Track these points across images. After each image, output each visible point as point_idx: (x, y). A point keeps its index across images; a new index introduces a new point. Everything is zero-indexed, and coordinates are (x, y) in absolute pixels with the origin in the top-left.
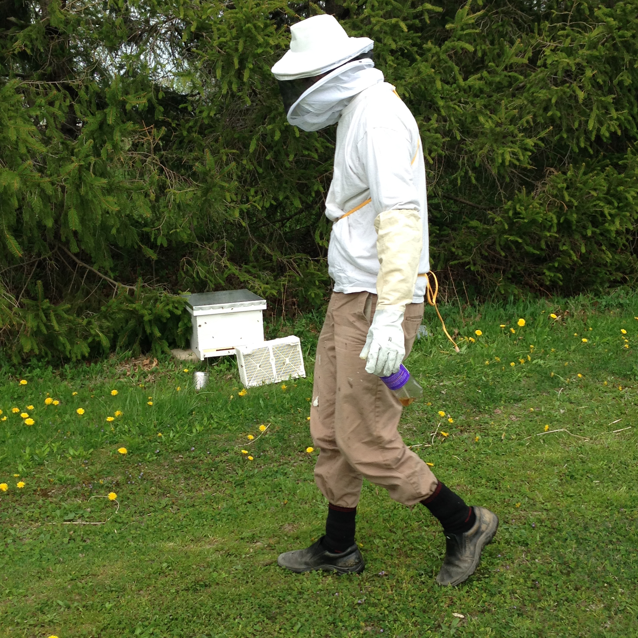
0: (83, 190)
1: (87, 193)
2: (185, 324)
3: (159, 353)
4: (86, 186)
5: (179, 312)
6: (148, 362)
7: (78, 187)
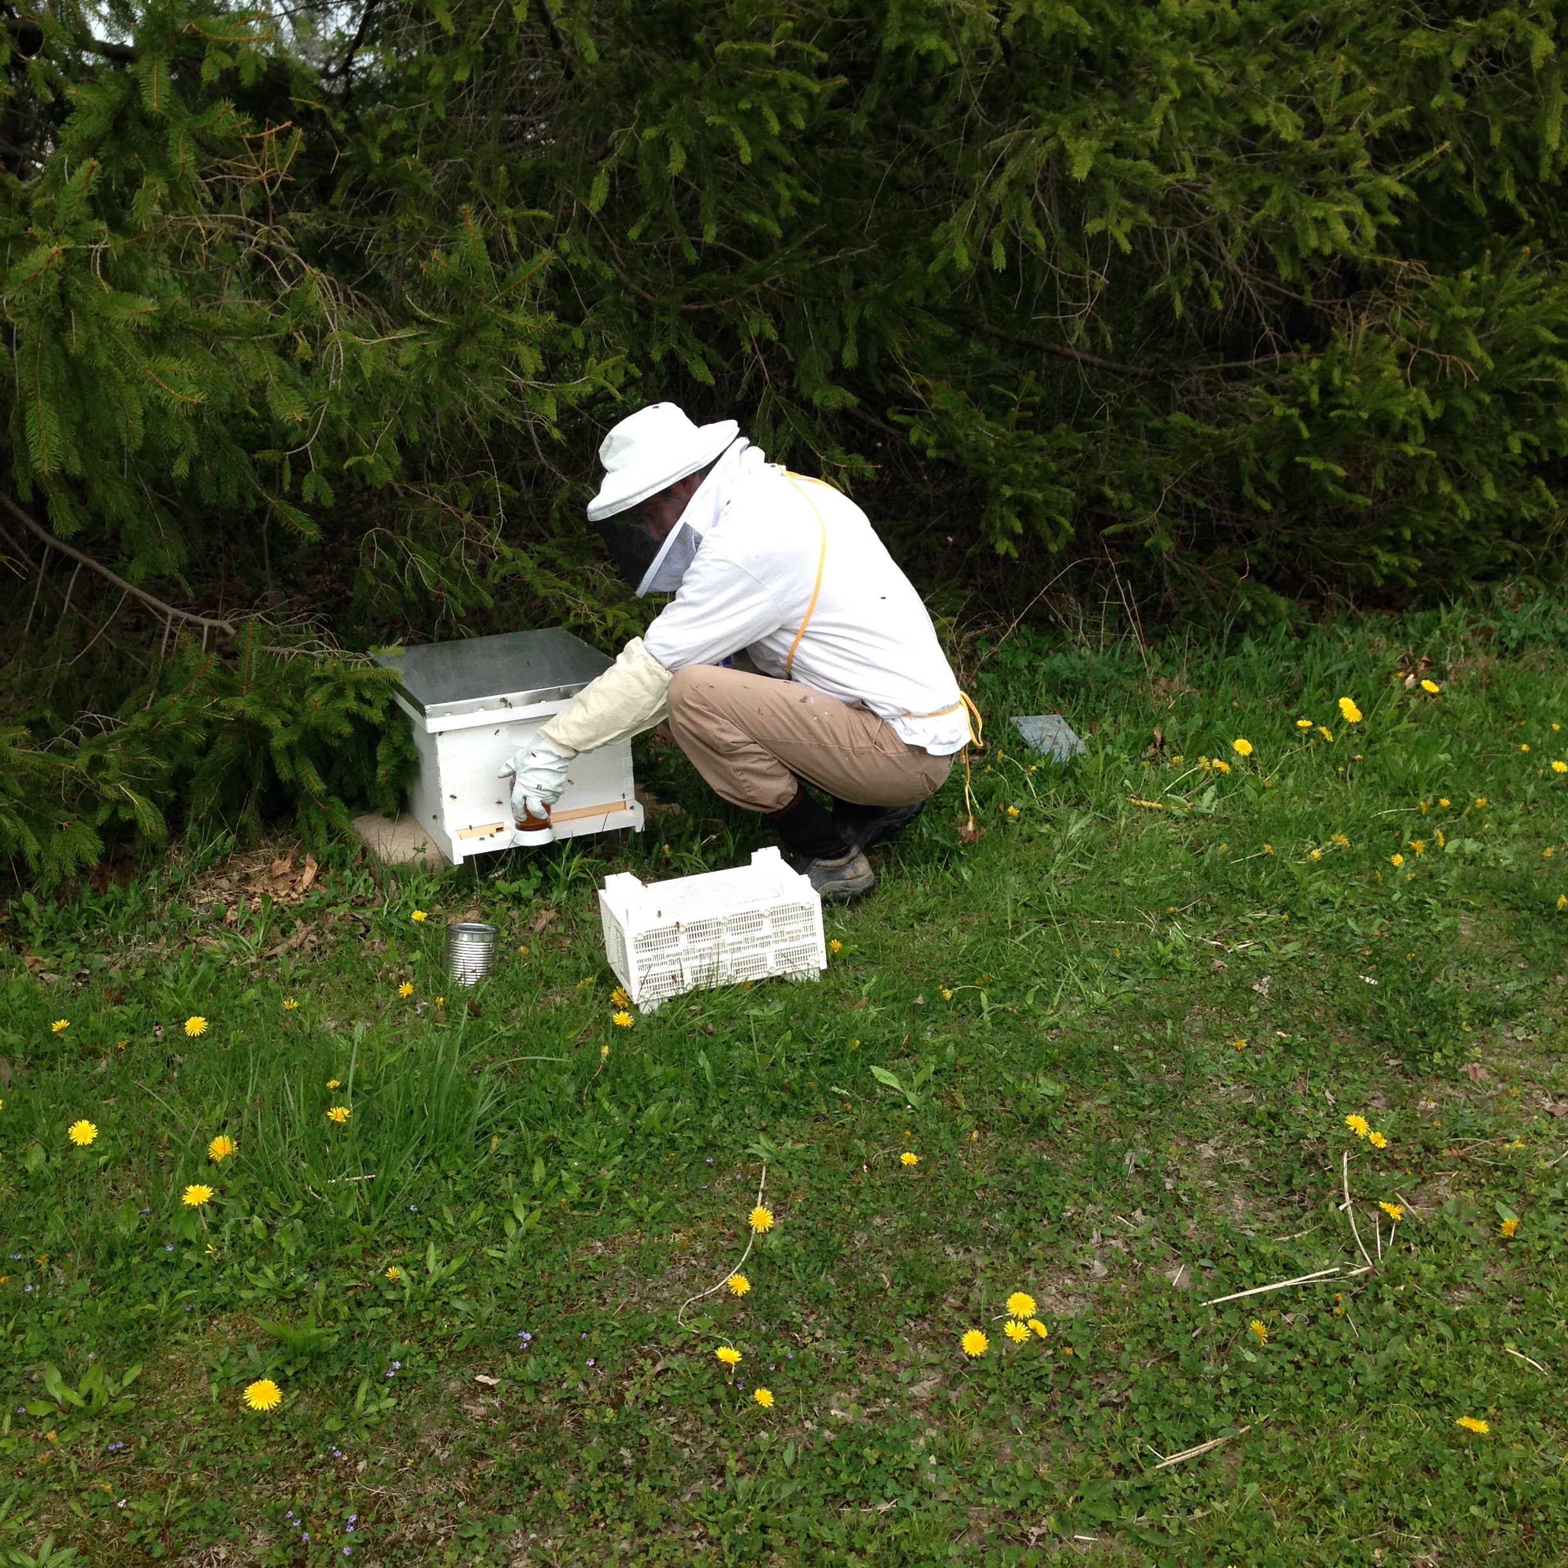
0: (75, 338)
1: (90, 347)
2: (397, 750)
3: (321, 839)
4: (86, 323)
5: (376, 716)
6: (284, 866)
7: (59, 328)
